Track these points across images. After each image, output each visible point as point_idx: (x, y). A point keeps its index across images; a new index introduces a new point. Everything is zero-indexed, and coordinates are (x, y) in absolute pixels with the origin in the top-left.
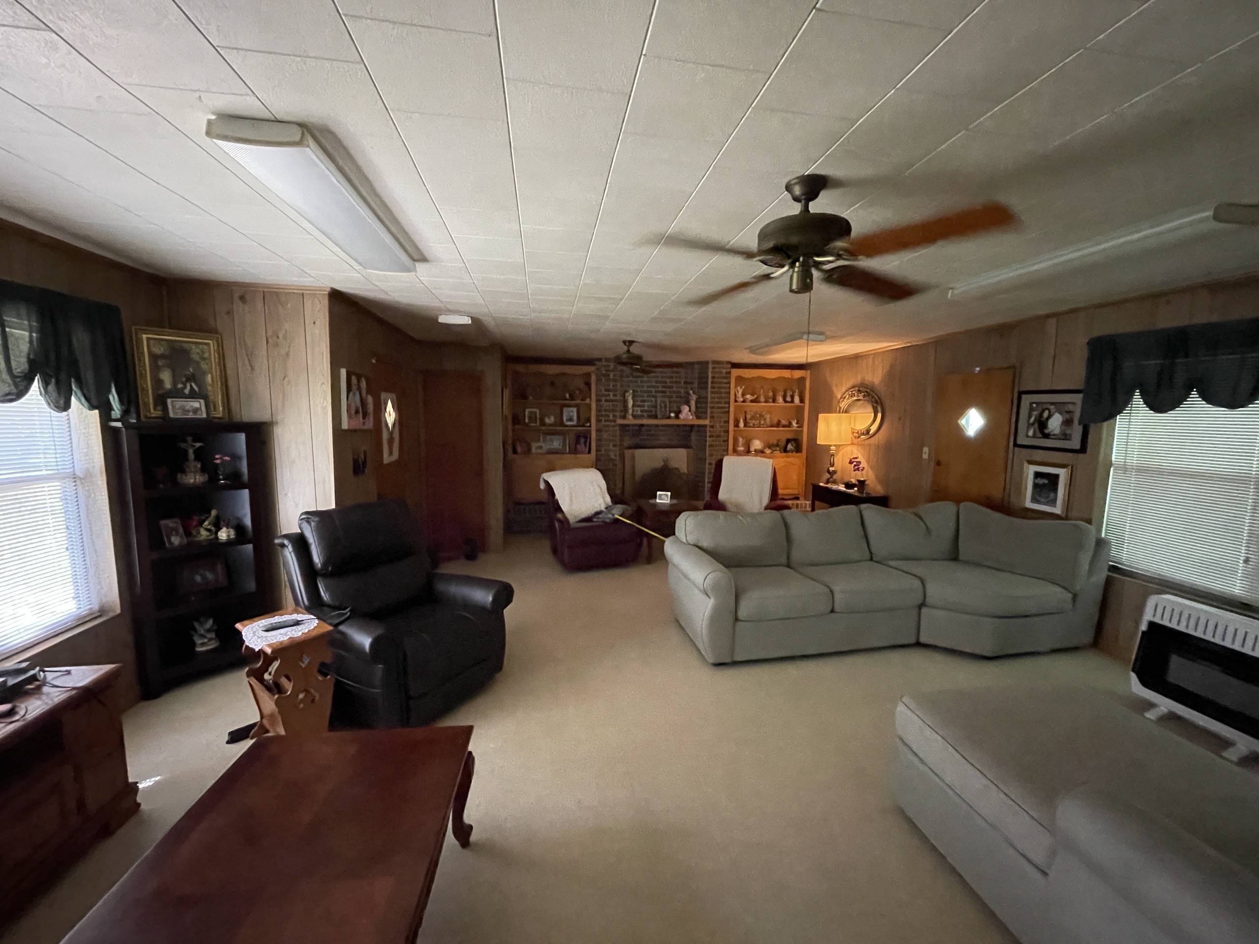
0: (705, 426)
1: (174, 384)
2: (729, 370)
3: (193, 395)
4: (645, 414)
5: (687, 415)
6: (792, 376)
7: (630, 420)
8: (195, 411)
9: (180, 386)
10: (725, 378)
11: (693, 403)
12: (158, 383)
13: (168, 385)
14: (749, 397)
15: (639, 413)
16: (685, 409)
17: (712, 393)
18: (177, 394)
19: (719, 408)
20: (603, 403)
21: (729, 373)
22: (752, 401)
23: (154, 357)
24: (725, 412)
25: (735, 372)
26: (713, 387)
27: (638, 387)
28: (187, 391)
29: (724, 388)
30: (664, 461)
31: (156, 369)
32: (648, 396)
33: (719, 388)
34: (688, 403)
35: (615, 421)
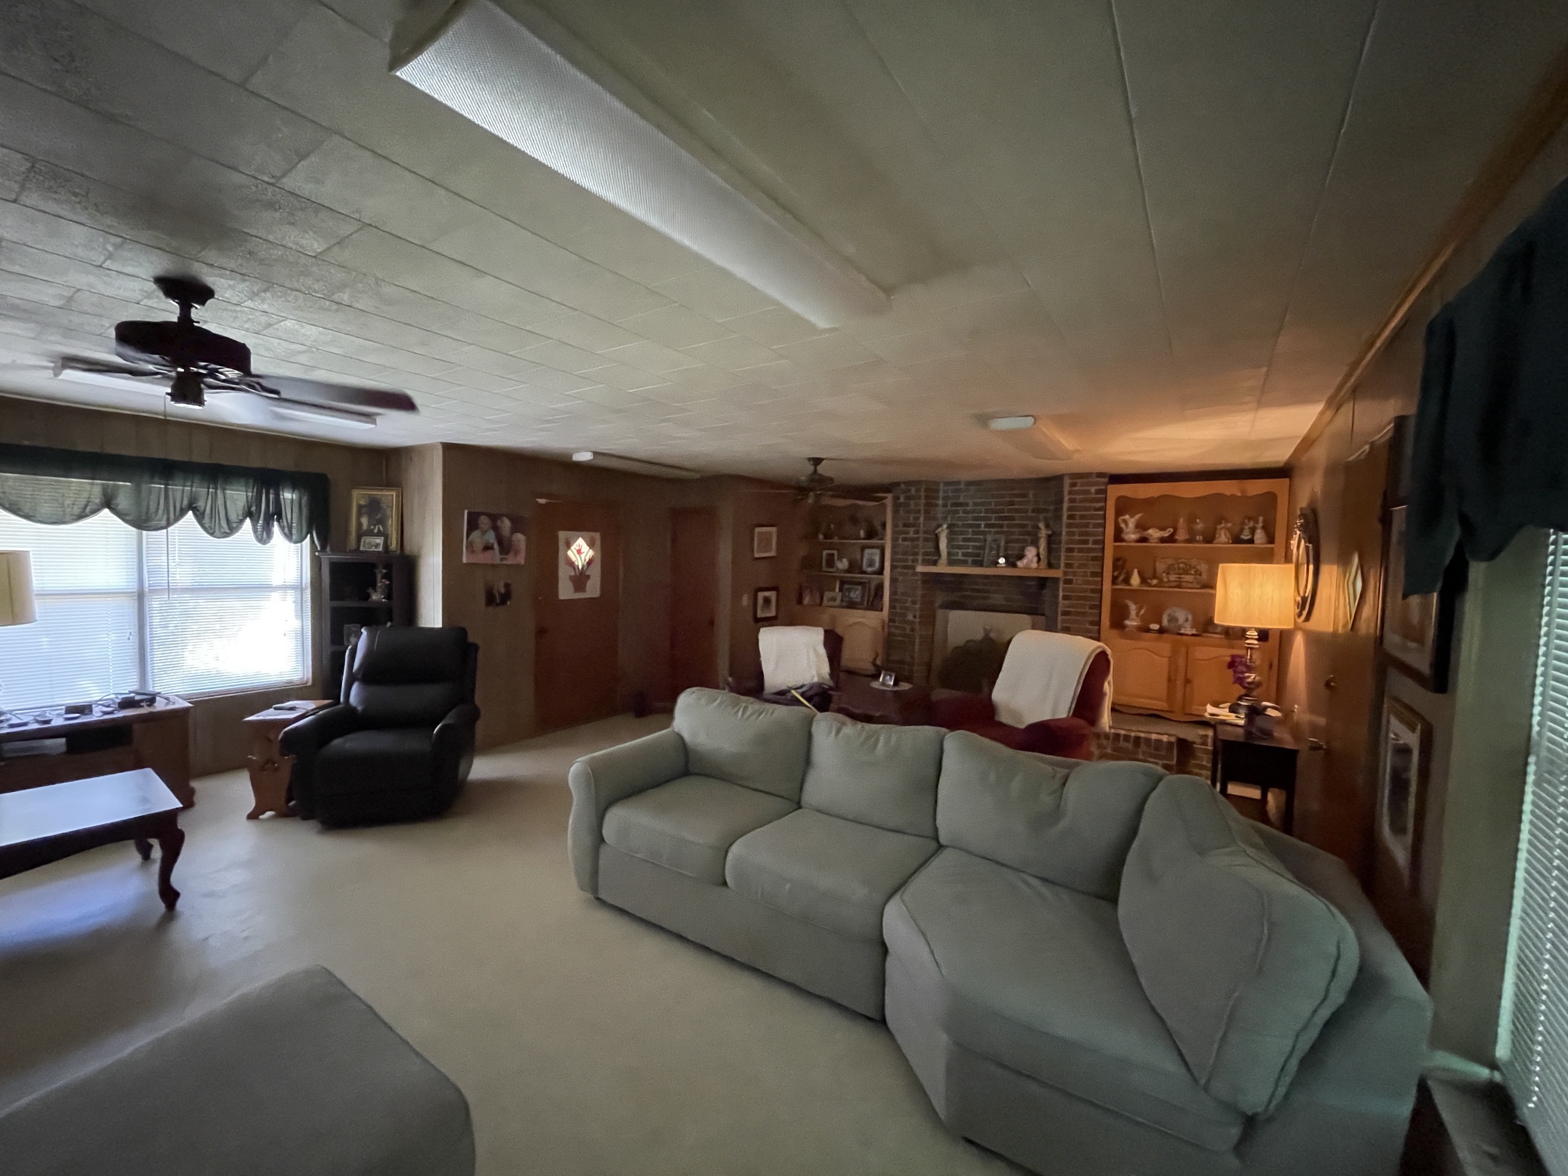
0: (1056, 580)
1: (369, 525)
2: (1103, 487)
3: (379, 534)
4: (970, 559)
5: (1031, 561)
6: (1243, 491)
7: (942, 568)
8: (377, 545)
9: (372, 527)
10: (1098, 501)
11: (1043, 544)
12: (359, 525)
13: (365, 527)
14: (1154, 533)
15: (960, 557)
16: (1031, 552)
17: (1069, 526)
18: (370, 533)
19: (1081, 550)
20: (900, 541)
21: (1105, 491)
22: (1163, 540)
23: (360, 507)
24: (1094, 559)
25: (1116, 491)
26: (1070, 517)
27: (960, 519)
28: (376, 531)
29: (1092, 517)
30: (985, 630)
31: (359, 515)
32: (974, 533)
33: (1082, 517)
34: (1035, 543)
35: (914, 568)
